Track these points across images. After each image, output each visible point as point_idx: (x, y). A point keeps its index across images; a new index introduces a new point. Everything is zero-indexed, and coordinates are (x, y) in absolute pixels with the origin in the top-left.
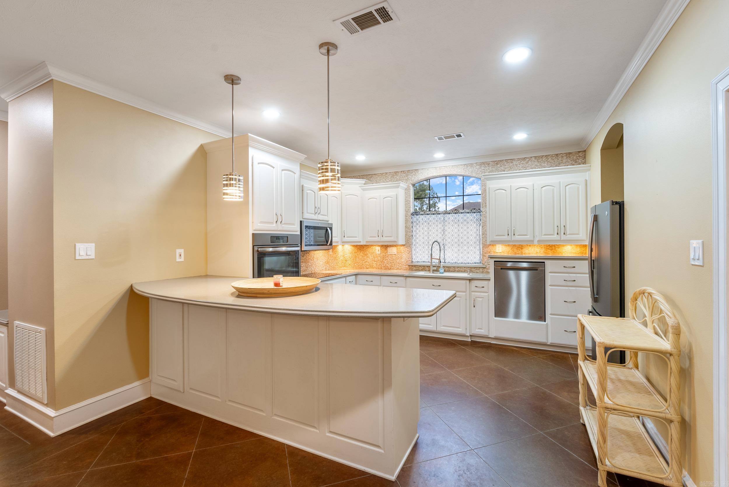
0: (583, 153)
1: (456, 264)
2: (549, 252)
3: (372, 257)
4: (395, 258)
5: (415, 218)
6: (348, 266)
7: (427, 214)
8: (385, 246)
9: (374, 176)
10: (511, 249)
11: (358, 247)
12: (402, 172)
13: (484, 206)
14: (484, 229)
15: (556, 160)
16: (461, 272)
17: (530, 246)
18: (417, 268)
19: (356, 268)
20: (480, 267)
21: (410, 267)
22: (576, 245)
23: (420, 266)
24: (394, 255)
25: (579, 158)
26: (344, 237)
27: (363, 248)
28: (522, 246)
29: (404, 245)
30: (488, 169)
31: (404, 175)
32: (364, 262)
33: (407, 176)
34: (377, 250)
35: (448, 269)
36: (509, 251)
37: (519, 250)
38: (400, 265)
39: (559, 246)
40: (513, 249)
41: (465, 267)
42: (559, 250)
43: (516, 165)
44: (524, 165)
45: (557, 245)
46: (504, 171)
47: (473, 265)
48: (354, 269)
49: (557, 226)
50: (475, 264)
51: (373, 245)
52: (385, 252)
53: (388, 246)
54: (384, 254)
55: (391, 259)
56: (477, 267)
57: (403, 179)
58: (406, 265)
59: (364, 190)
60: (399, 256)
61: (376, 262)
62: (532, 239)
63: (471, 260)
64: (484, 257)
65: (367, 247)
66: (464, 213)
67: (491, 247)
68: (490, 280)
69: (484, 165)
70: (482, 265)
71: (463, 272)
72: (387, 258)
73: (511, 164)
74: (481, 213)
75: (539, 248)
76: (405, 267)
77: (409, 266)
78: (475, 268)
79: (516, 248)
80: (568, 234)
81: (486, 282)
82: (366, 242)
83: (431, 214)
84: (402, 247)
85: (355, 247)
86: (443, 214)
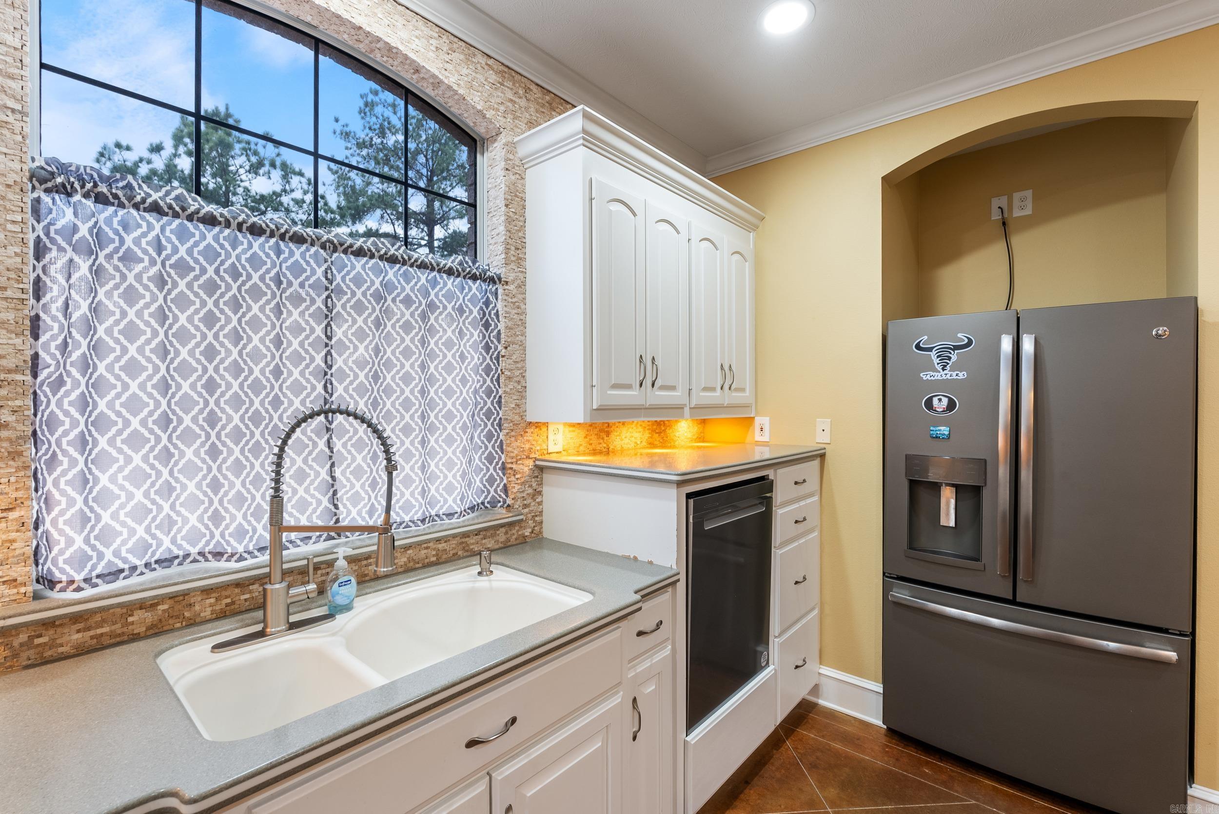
13: (513, 258)
14: (514, 357)
16: (424, 566)
17: (624, 424)
18: (99, 625)
23: (131, 608)
28: (609, 426)
30: (527, 109)
36: (581, 445)
37: (603, 439)
40: (588, 437)
49: (722, 366)
56: (486, 529)
62: (686, 400)
64: (513, 478)
67: (531, 435)
68: (677, 581)
69: (514, 84)
70: (504, 511)
74: (501, 285)
78: (478, 532)
80: (733, 388)
81: (667, 595)
83: (234, 224)
86: (323, 247)
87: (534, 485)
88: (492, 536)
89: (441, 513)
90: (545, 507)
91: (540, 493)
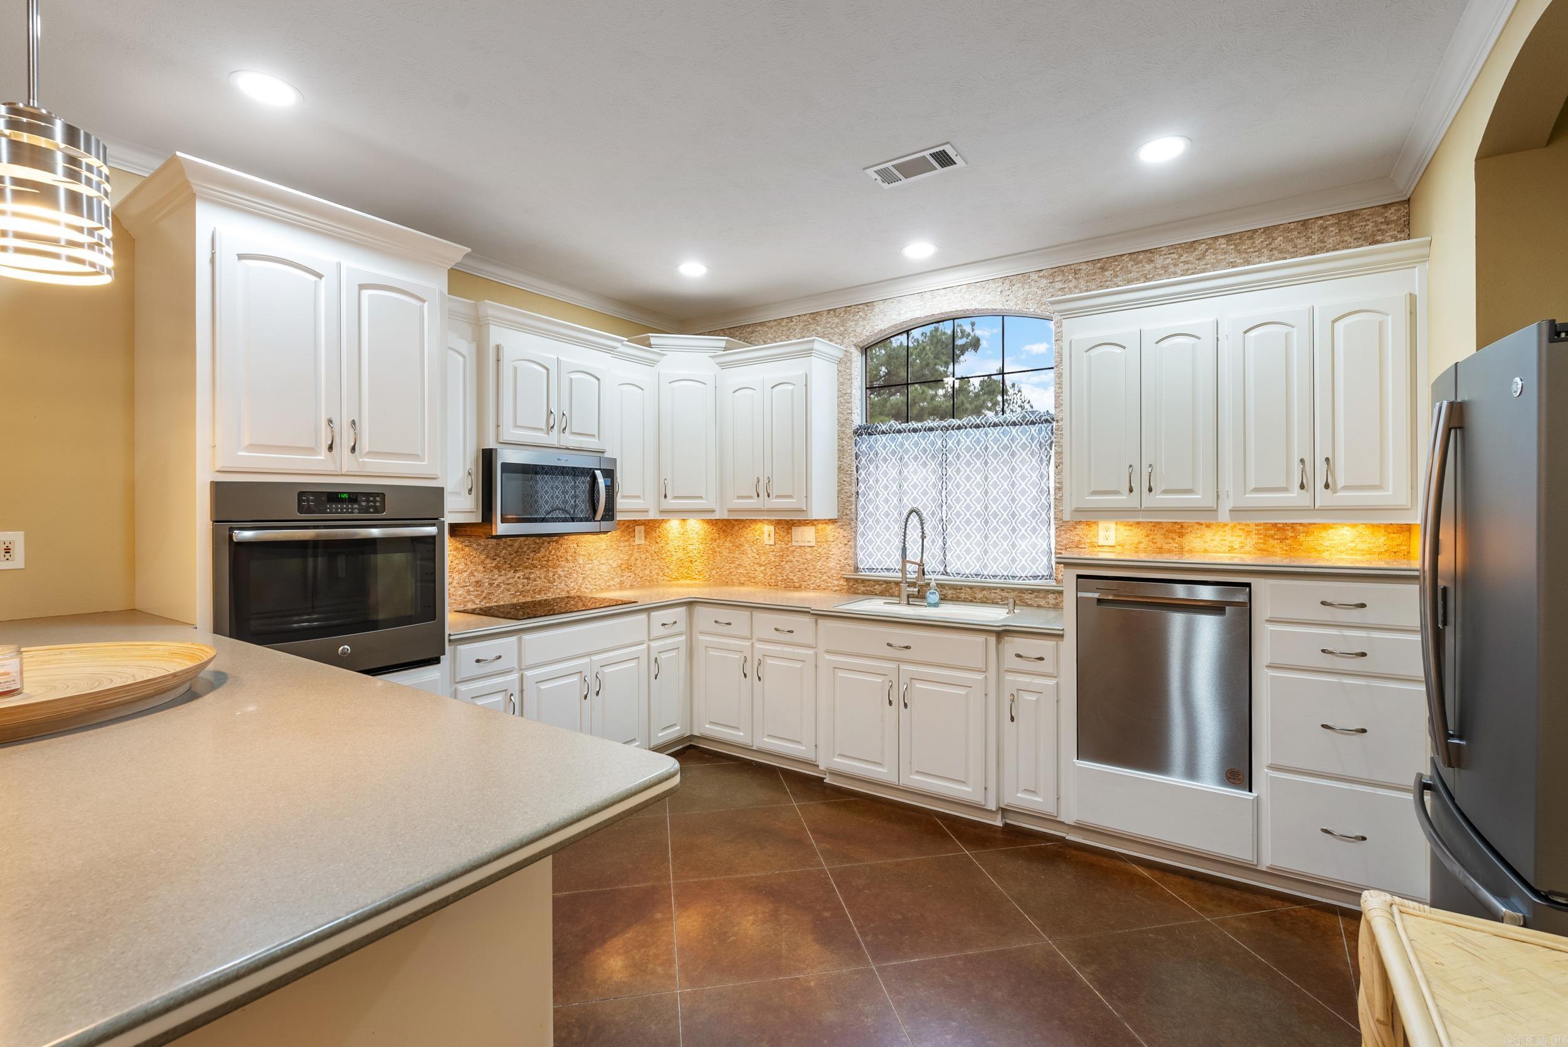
0: (1399, 210)
1: (979, 579)
2: (1273, 546)
3: (754, 554)
4: (811, 557)
5: (866, 442)
6: (696, 576)
7: (897, 432)
8: (787, 522)
9: (760, 328)
10: (1148, 536)
11: (720, 525)
12: (832, 312)
14: (1061, 473)
15: (1299, 241)
17: (1208, 526)
18: (868, 586)
19: (715, 584)
20: (1048, 591)
21: (851, 584)
22: (1373, 526)
23: (877, 582)
24: (809, 549)
25: (1383, 227)
26: (665, 497)
27: (733, 527)
28: (1182, 527)
29: (833, 521)
30: (1076, 287)
31: (837, 320)
32: (733, 566)
33: (843, 322)
34: (766, 536)
35: (952, 593)
36: (1140, 543)
37: (1174, 541)
38: (824, 578)
39: (1308, 528)
40: (1151, 537)
41: (1002, 590)
42: (1308, 541)
44: (1190, 266)
45: (1301, 524)
47: (1027, 582)
48: (709, 586)
49: (1302, 461)
50: (1033, 582)
51: (755, 521)
52: (786, 539)
53: (793, 524)
54: (784, 546)
55: (801, 561)
57: (832, 331)
58: (840, 579)
59: (723, 366)
60: (823, 553)
61: (763, 568)
62: (1210, 503)
63: (1023, 568)
65: (741, 526)
66: (1002, 426)
67: (1081, 530)
68: (1062, 636)
69: (1064, 276)
71: (997, 604)
72: (791, 557)
74: (1054, 423)
75: (1240, 533)
76: (837, 582)
77: (847, 580)
78: (1033, 591)
79: (1162, 531)
80: (1340, 486)
81: (1050, 643)
82: (730, 511)
83: (907, 430)
84: (830, 527)
85: (713, 524)
86: (942, 430)
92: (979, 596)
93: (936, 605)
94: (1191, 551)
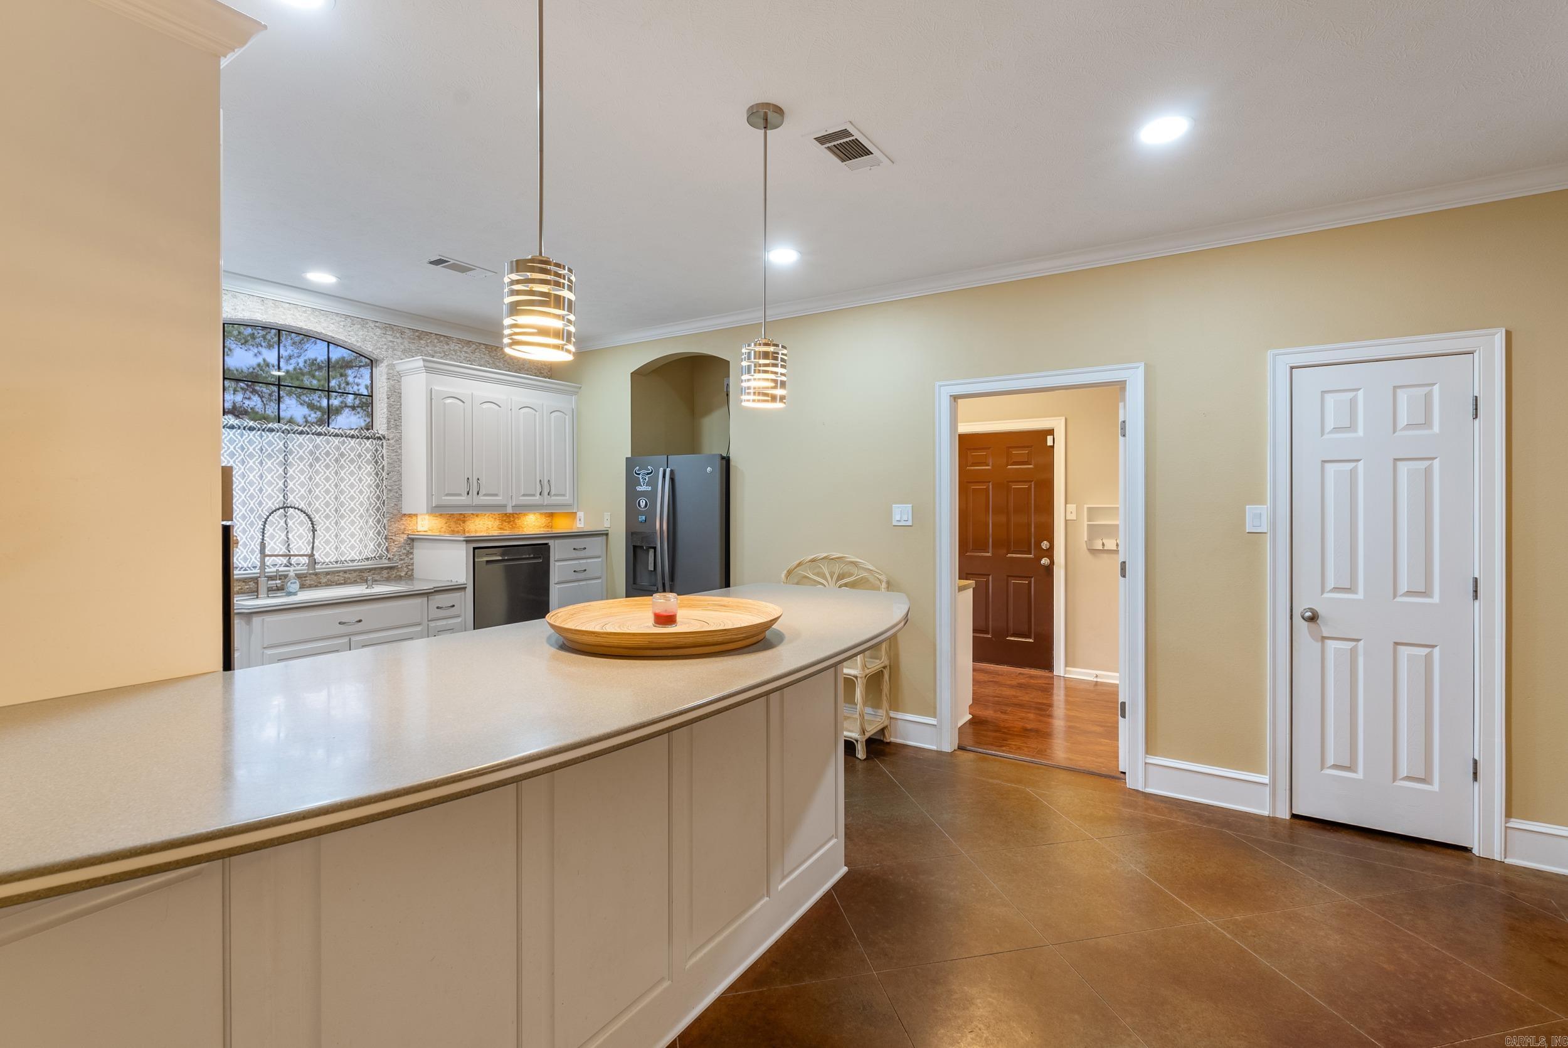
2: (505, 526)
7: (229, 428)
10: (446, 523)
13: (392, 426)
14: (393, 479)
16: (337, 584)
17: (477, 516)
20: (382, 568)
28: (464, 517)
30: (402, 344)
36: (442, 528)
37: (460, 524)
39: (517, 516)
40: (448, 524)
41: (345, 572)
43: (454, 350)
44: (468, 355)
46: (433, 357)
50: (366, 563)
56: (375, 569)
62: (505, 502)
64: (393, 544)
67: (405, 521)
69: (393, 332)
70: (387, 561)
71: (341, 584)
73: (446, 347)
75: (491, 519)
78: (370, 570)
79: (454, 520)
81: (457, 595)
83: (242, 427)
86: (283, 432)
87: (408, 548)
88: (379, 574)
89: (347, 559)
90: (415, 561)
91: (412, 553)
92: (324, 580)
93: (295, 594)
94: (468, 532)
